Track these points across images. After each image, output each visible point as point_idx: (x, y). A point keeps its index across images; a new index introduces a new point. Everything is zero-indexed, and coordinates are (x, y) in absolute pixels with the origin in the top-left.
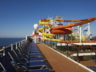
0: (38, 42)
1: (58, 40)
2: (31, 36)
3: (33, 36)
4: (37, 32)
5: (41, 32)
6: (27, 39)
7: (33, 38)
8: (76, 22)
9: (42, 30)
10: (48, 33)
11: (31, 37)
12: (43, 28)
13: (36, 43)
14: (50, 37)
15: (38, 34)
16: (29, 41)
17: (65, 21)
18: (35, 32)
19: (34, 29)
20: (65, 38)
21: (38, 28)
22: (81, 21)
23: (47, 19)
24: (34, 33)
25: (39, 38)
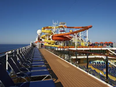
0: (40, 47)
1: (58, 46)
2: (34, 42)
3: (37, 42)
4: (41, 38)
5: (44, 39)
6: (31, 45)
7: (36, 44)
8: (78, 28)
9: (45, 37)
10: (50, 39)
11: (34, 44)
12: (45, 35)
13: (38, 48)
14: (52, 43)
15: (41, 40)
16: (32, 47)
17: (68, 27)
18: (39, 39)
19: (38, 34)
20: (64, 44)
21: (41, 34)
22: (82, 27)
23: (49, 27)
24: (37, 40)
25: (42, 44)
